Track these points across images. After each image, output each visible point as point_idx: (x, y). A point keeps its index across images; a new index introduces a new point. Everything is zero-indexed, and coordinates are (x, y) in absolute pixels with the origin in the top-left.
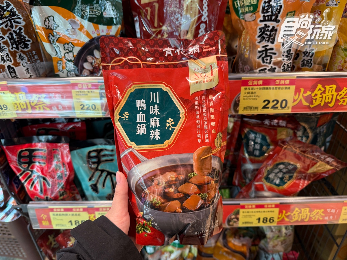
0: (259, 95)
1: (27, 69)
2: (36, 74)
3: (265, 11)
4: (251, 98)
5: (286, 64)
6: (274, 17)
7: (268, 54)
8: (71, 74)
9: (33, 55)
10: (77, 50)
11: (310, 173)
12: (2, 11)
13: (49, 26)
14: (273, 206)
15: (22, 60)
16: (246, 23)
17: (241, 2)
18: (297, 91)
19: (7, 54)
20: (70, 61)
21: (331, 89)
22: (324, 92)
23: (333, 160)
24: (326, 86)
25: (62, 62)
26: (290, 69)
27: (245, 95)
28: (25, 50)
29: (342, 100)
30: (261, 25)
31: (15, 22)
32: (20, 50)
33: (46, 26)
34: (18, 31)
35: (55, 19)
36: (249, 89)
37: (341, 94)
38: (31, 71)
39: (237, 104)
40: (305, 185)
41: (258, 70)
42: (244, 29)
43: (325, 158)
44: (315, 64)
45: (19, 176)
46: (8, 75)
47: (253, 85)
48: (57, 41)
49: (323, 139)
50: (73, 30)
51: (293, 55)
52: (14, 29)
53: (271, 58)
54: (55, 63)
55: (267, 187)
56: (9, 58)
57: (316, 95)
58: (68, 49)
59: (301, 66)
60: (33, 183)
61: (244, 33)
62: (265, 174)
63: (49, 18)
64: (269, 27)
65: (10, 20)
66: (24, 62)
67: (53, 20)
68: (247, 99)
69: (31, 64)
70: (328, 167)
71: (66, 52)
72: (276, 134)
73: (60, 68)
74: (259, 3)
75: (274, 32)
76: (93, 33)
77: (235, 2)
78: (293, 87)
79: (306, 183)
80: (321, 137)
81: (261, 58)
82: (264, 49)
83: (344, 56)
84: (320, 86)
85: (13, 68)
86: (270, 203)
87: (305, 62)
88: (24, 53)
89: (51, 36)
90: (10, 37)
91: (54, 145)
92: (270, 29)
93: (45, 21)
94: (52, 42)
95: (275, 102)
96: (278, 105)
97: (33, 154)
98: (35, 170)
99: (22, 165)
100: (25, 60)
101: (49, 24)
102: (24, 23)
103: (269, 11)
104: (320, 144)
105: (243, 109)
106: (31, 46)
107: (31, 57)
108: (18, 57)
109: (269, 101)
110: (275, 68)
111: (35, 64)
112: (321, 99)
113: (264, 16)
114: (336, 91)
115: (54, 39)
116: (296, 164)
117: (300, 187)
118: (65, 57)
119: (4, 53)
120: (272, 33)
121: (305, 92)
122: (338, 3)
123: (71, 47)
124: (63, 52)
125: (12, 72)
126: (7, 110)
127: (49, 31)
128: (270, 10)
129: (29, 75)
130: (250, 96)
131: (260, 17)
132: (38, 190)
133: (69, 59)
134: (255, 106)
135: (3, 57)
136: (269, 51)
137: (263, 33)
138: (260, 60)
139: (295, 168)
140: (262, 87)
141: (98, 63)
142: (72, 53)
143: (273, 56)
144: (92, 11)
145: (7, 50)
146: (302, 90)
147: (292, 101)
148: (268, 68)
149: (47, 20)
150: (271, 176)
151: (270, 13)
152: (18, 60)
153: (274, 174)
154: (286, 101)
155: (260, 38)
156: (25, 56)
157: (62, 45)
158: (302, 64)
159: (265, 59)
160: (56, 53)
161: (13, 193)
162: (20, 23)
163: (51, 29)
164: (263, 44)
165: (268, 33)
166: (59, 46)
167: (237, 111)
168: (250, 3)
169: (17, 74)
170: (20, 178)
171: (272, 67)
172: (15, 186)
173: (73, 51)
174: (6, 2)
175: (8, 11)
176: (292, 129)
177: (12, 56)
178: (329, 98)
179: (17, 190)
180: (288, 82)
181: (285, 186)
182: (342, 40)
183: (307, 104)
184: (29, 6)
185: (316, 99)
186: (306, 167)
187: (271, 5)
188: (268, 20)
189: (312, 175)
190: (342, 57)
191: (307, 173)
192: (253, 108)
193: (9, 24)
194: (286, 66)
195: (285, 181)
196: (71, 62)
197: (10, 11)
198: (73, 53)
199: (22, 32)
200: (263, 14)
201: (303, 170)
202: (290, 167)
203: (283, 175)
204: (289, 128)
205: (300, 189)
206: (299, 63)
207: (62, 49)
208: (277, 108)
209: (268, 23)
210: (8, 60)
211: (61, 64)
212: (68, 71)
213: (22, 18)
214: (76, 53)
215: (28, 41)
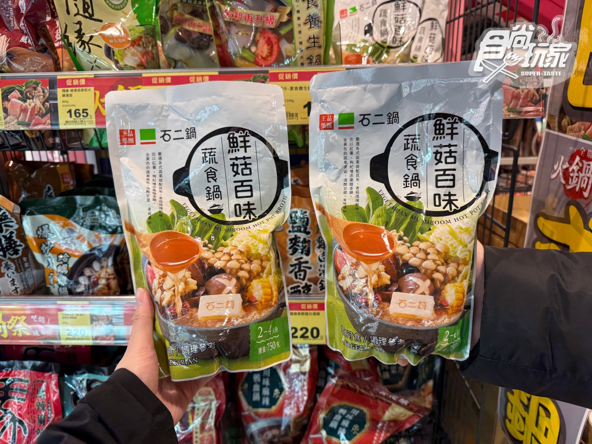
1: (13, 280)
2: (24, 286)
3: (293, 221)
6: (303, 229)
7: (302, 268)
8: (63, 291)
9: (23, 263)
10: (72, 262)
13: (42, 235)
15: (8, 269)
20: (64, 274)
25: (53, 275)
28: (14, 257)
30: (291, 236)
31: (6, 226)
32: (7, 257)
33: (39, 235)
34: (8, 236)
35: (50, 228)
38: (18, 282)
40: (382, 439)
41: (289, 289)
43: (398, 399)
48: (50, 251)
50: (70, 239)
52: (3, 234)
53: (305, 272)
54: (46, 274)
58: (61, 261)
60: (5, 428)
63: (43, 227)
64: (300, 238)
66: (9, 272)
67: (48, 228)
69: (19, 274)
71: (60, 264)
73: (51, 281)
75: (307, 244)
76: (94, 242)
79: (383, 436)
81: (293, 273)
82: (297, 262)
88: (12, 260)
89: (44, 246)
91: (40, 374)
92: (301, 240)
93: (38, 230)
94: (44, 251)
95: (304, 330)
96: (309, 334)
97: (10, 386)
98: (10, 409)
100: (12, 269)
101: (42, 233)
102: (16, 226)
106: (22, 252)
107: (19, 265)
108: (4, 265)
110: (311, 286)
111: (24, 273)
113: (293, 227)
115: (47, 249)
118: (58, 270)
120: (305, 245)
123: (67, 258)
124: (56, 264)
127: (42, 240)
128: (298, 221)
129: (13, 288)
131: (288, 227)
132: (9, 439)
133: (62, 272)
136: (303, 265)
137: (294, 244)
138: (292, 276)
141: (97, 277)
142: (66, 265)
143: (308, 271)
148: (301, 286)
149: (40, 229)
150: (333, 425)
151: (298, 224)
152: (4, 270)
153: (336, 423)
154: (317, 329)
155: (292, 250)
156: (12, 264)
157: (56, 255)
159: (298, 274)
160: (48, 264)
162: (12, 227)
163: (46, 238)
164: (297, 256)
165: (301, 244)
166: (52, 256)
171: (306, 284)
173: (69, 263)
180: (316, 306)
181: (354, 441)
184: (20, 215)
188: (297, 231)
195: (354, 433)
196: (64, 276)
198: (68, 265)
199: (13, 237)
200: (291, 225)
202: (355, 412)
203: (350, 424)
207: (55, 260)
208: (307, 337)
209: (299, 234)
211: (53, 277)
212: (60, 286)
213: (15, 222)
214: (71, 265)
215: (20, 245)
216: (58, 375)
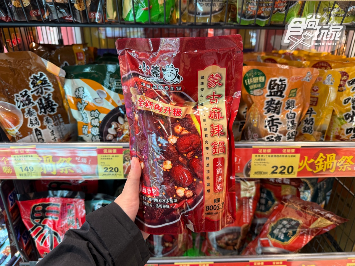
0: (268, 162)
1: (53, 131)
2: (60, 136)
3: (271, 88)
4: (261, 164)
5: (291, 132)
6: (279, 94)
7: (275, 124)
8: (95, 138)
9: (59, 118)
10: (102, 116)
11: (312, 228)
12: (36, 80)
13: (78, 96)
14: (281, 263)
15: (48, 123)
16: (255, 98)
17: (250, 80)
18: (302, 158)
19: (36, 118)
20: (96, 126)
21: (331, 157)
22: (326, 160)
23: (332, 216)
24: (327, 155)
25: (87, 127)
26: (294, 136)
27: (256, 161)
28: (52, 113)
29: (341, 167)
30: (268, 99)
31: (45, 89)
32: (47, 114)
33: (76, 95)
34: (47, 97)
36: (259, 156)
37: (340, 162)
38: (56, 133)
39: (248, 169)
40: (309, 240)
41: (265, 138)
42: (253, 103)
43: (325, 214)
44: (315, 130)
45: (31, 231)
46: (34, 137)
47: (263, 153)
48: (84, 108)
49: (323, 194)
50: (100, 99)
51: (296, 125)
52: (43, 95)
53: (277, 127)
54: (79, 125)
55: (272, 243)
56: (37, 122)
57: (319, 162)
58: (94, 116)
59: (302, 132)
61: (253, 106)
62: (270, 230)
63: (79, 89)
64: (275, 100)
65: (41, 88)
66: (50, 125)
67: (83, 90)
68: (257, 165)
69: (56, 127)
70: (329, 222)
71: (93, 119)
72: (280, 190)
73: (86, 132)
74: (266, 81)
75: (279, 105)
76: (119, 102)
77: (246, 81)
78: (298, 156)
79: (310, 238)
80: (322, 192)
82: (270, 119)
83: (340, 124)
84: (321, 155)
85: (39, 131)
86: (278, 260)
87: (307, 129)
88: (50, 116)
89: (79, 104)
90: (40, 102)
92: (276, 102)
93: (76, 91)
94: (79, 109)
95: (283, 168)
96: (286, 171)
97: (46, 209)
98: (47, 225)
99: (35, 220)
100: (51, 123)
101: (78, 93)
102: (53, 90)
103: (275, 89)
104: (321, 199)
105: (254, 173)
106: (57, 110)
107: (56, 120)
108: (45, 120)
109: (277, 167)
110: (281, 136)
111: (60, 126)
112: (323, 166)
113: (271, 92)
114: (336, 159)
115: (82, 107)
116: (298, 220)
117: (304, 242)
118: (91, 123)
119: (33, 117)
120: (277, 106)
121: (309, 160)
122: (333, 83)
123: (98, 114)
124: (90, 118)
125: (39, 135)
126: (32, 172)
127: (78, 99)
128: (276, 87)
129: (53, 137)
130: (260, 163)
131: (267, 92)
132: (48, 246)
133: (95, 124)
134: (264, 171)
135: (32, 121)
136: (275, 121)
137: (270, 106)
138: (267, 129)
139: (298, 224)
140: (271, 155)
141: (122, 129)
142: (97, 119)
143: (279, 125)
144: (119, 84)
145: (36, 114)
146: (306, 158)
147: (298, 167)
148: (274, 136)
149: (77, 90)
150: (276, 232)
151: (275, 90)
152: (45, 123)
153: (278, 230)
154: (292, 167)
155: (266, 110)
156: (51, 119)
157: (89, 112)
158: (303, 130)
159: (271, 128)
160: (82, 119)
161: (21, 249)
162: (49, 90)
163: (80, 98)
164: (270, 114)
165: (274, 106)
166: (86, 112)
167: (248, 175)
168: (259, 81)
169: (43, 136)
170: (32, 233)
171: (278, 135)
172: (24, 241)
173: (99, 118)
174: (40, 73)
175: (41, 80)
176: (295, 186)
177: (40, 119)
178: (330, 165)
179: (25, 246)
180: (293, 151)
181: (290, 241)
182: (338, 111)
183: (311, 170)
184: (63, 79)
185: (318, 166)
186: (308, 223)
187: (277, 83)
188: (274, 95)
189: (314, 230)
190: (339, 125)
191: (310, 228)
192: (263, 173)
193: (40, 91)
194: (290, 134)
195: (289, 236)
196: (97, 128)
197: (43, 80)
198: (99, 119)
199: (50, 98)
200: (269, 90)
201: (305, 225)
202: (293, 223)
203: (287, 230)
204: (293, 185)
205: (304, 245)
206: (301, 130)
207: (88, 116)
208: (284, 173)
209: (274, 98)
210: (36, 124)
211: (87, 128)
212: (93, 135)
213: (52, 86)
214: (101, 119)
215: (55, 105)
216: (84, 199)
